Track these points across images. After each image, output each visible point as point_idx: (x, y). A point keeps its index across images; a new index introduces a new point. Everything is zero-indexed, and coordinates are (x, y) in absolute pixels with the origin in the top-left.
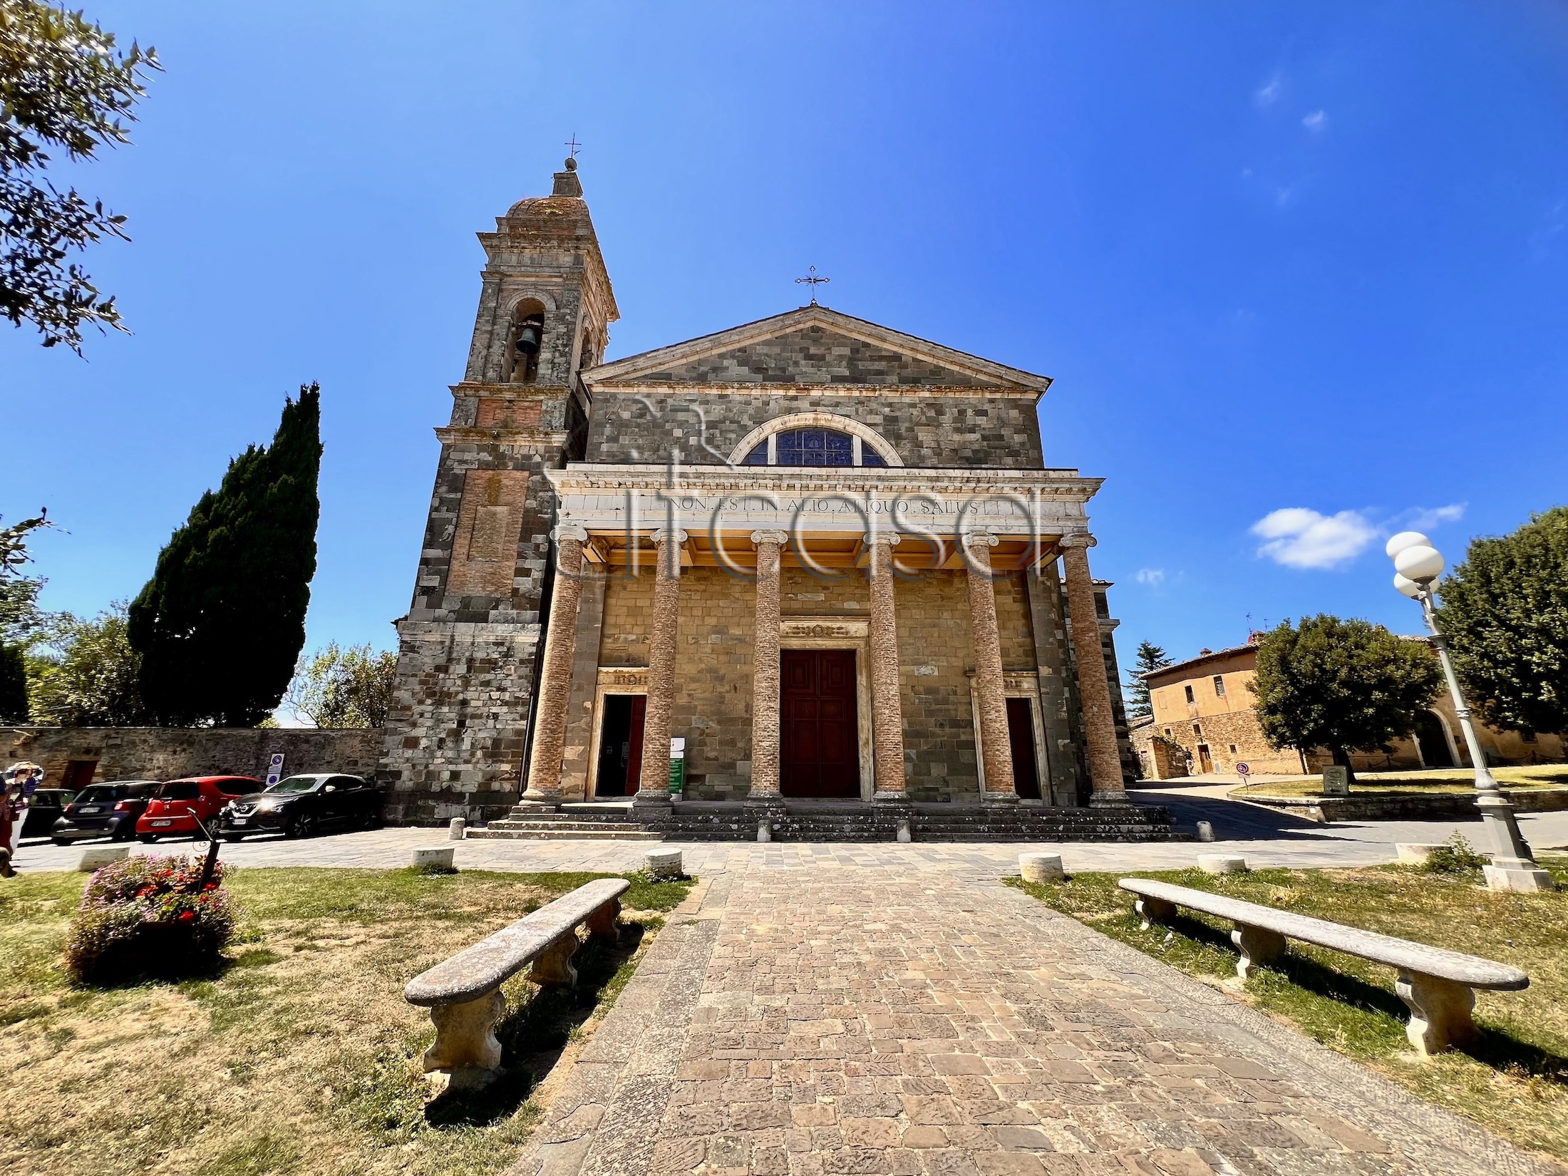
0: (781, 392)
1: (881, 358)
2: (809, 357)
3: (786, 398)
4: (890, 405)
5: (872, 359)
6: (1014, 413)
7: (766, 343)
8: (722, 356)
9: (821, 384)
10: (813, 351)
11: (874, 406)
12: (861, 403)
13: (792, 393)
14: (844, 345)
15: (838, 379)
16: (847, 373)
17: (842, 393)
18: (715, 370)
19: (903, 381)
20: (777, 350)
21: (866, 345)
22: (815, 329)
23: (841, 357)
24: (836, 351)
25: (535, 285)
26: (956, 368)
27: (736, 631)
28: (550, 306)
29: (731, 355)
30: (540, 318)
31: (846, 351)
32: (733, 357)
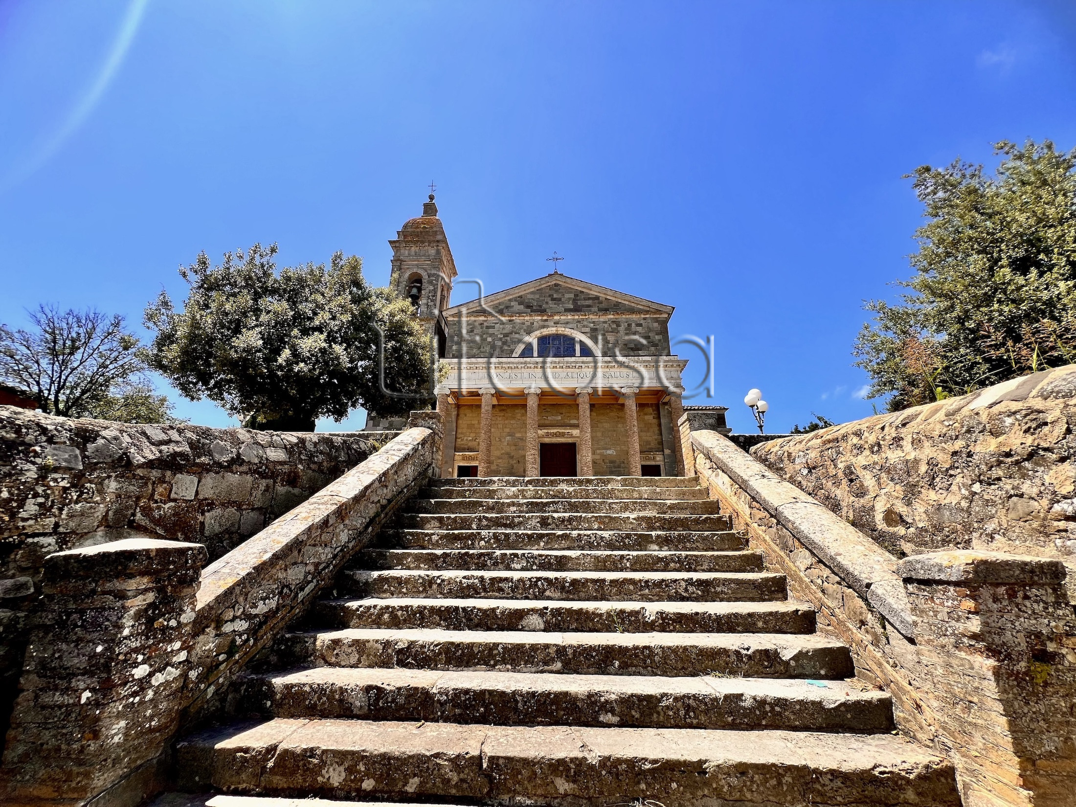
0: (540, 318)
1: (589, 299)
2: (553, 299)
3: (542, 320)
4: (594, 322)
5: (585, 299)
6: (656, 325)
7: (532, 293)
8: (510, 300)
9: (559, 313)
10: (555, 296)
11: (585, 323)
12: (579, 322)
13: (545, 318)
14: (571, 293)
15: (568, 310)
16: (572, 307)
17: (569, 317)
18: (507, 307)
19: (600, 310)
20: (538, 296)
21: (582, 292)
22: (556, 285)
23: (570, 299)
24: (567, 296)
25: (417, 265)
26: (627, 303)
27: (518, 435)
28: (424, 275)
29: (515, 299)
30: (419, 281)
31: (572, 296)
32: (516, 301)
